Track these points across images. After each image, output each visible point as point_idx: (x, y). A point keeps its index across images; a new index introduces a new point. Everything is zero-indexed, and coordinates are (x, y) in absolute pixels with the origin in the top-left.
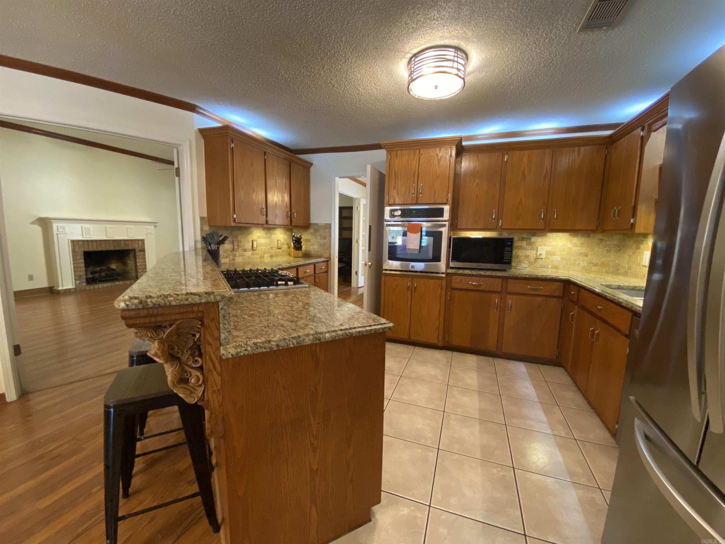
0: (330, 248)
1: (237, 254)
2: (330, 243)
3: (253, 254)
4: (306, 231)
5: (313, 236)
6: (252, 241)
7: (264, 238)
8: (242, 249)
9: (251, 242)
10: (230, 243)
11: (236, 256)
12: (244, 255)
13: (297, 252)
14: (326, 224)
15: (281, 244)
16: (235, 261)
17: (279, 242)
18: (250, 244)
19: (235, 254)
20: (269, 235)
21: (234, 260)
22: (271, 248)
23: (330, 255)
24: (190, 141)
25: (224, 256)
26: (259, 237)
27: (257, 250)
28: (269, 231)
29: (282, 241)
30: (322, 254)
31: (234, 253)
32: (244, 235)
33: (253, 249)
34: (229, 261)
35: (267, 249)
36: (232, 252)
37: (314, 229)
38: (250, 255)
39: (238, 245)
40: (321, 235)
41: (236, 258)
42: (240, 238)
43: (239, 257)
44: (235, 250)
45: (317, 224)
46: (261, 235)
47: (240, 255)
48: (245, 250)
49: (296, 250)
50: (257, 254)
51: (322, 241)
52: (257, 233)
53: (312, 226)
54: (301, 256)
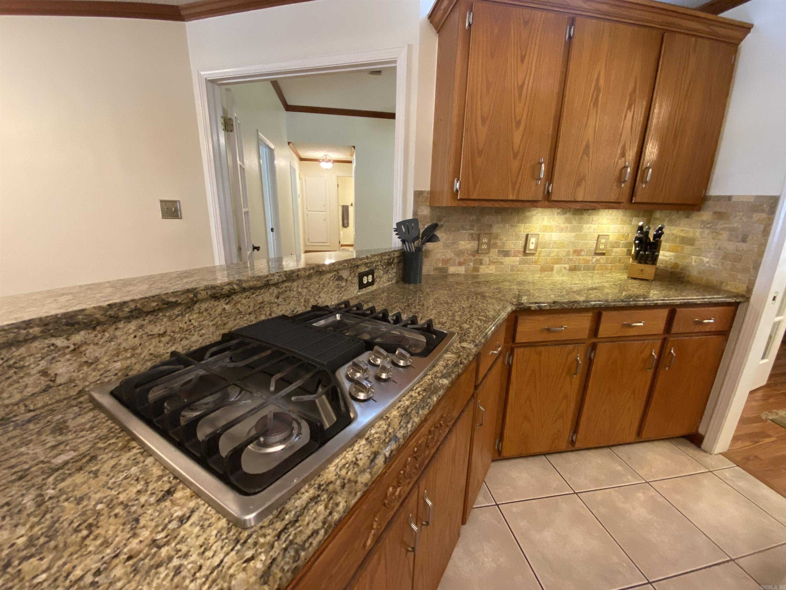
0: (757, 267)
1: (486, 259)
2: (761, 254)
3: (521, 262)
4: (687, 217)
5: (707, 231)
6: (527, 235)
7: (561, 230)
8: (499, 251)
9: (524, 239)
10: (473, 239)
11: (481, 264)
12: (502, 263)
13: (642, 266)
14: (758, 197)
15: (605, 244)
16: (478, 271)
17: (603, 241)
18: (521, 243)
19: (481, 260)
20: (575, 223)
21: (476, 269)
22: (577, 252)
23: (749, 290)
24: (410, 47)
25: (457, 262)
26: (545, 229)
27: (537, 254)
28: (577, 217)
29: (612, 238)
30: (722, 283)
31: (477, 257)
32: (507, 226)
33: (525, 253)
34: (466, 271)
35: (564, 254)
36: (474, 256)
37: (715, 213)
38: (517, 263)
39: (488, 244)
40: (732, 230)
41: (482, 266)
42: (496, 229)
43: (489, 264)
44: (480, 252)
45: (729, 198)
46: (553, 223)
47: (492, 262)
48: (506, 254)
49: (640, 262)
50: (536, 262)
51: (731, 247)
52: (543, 219)
53: (710, 203)
54: (651, 277)
